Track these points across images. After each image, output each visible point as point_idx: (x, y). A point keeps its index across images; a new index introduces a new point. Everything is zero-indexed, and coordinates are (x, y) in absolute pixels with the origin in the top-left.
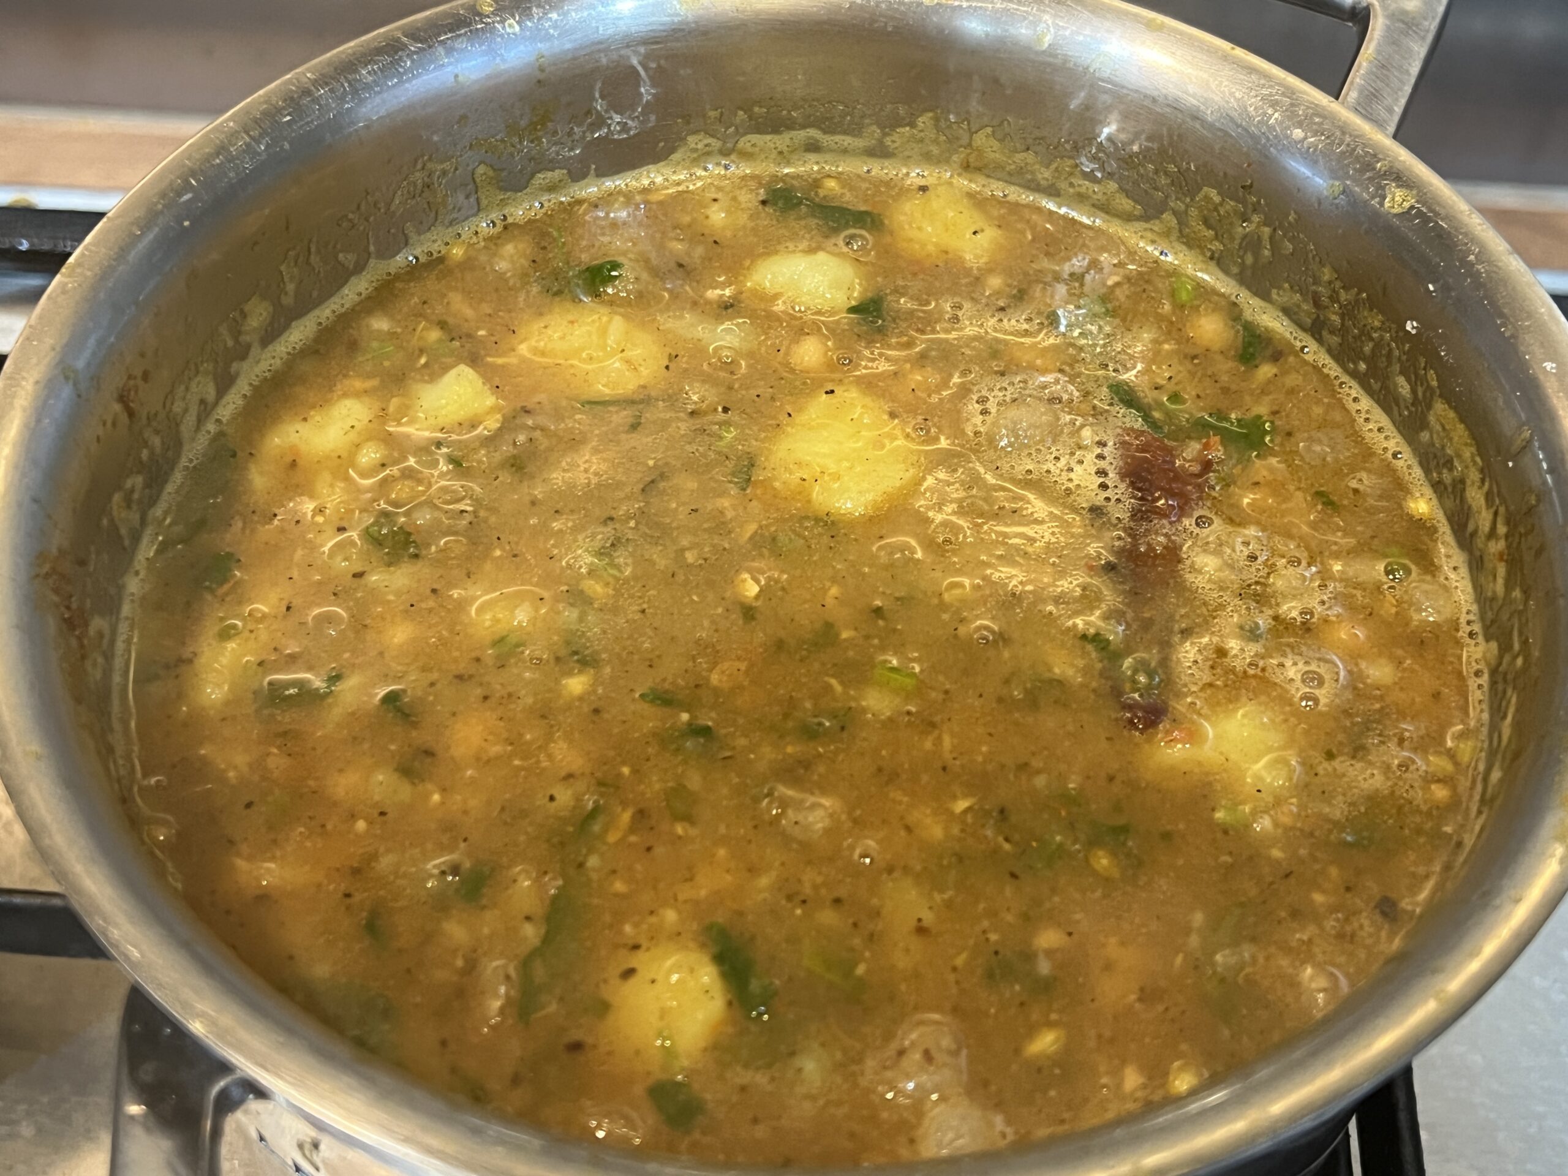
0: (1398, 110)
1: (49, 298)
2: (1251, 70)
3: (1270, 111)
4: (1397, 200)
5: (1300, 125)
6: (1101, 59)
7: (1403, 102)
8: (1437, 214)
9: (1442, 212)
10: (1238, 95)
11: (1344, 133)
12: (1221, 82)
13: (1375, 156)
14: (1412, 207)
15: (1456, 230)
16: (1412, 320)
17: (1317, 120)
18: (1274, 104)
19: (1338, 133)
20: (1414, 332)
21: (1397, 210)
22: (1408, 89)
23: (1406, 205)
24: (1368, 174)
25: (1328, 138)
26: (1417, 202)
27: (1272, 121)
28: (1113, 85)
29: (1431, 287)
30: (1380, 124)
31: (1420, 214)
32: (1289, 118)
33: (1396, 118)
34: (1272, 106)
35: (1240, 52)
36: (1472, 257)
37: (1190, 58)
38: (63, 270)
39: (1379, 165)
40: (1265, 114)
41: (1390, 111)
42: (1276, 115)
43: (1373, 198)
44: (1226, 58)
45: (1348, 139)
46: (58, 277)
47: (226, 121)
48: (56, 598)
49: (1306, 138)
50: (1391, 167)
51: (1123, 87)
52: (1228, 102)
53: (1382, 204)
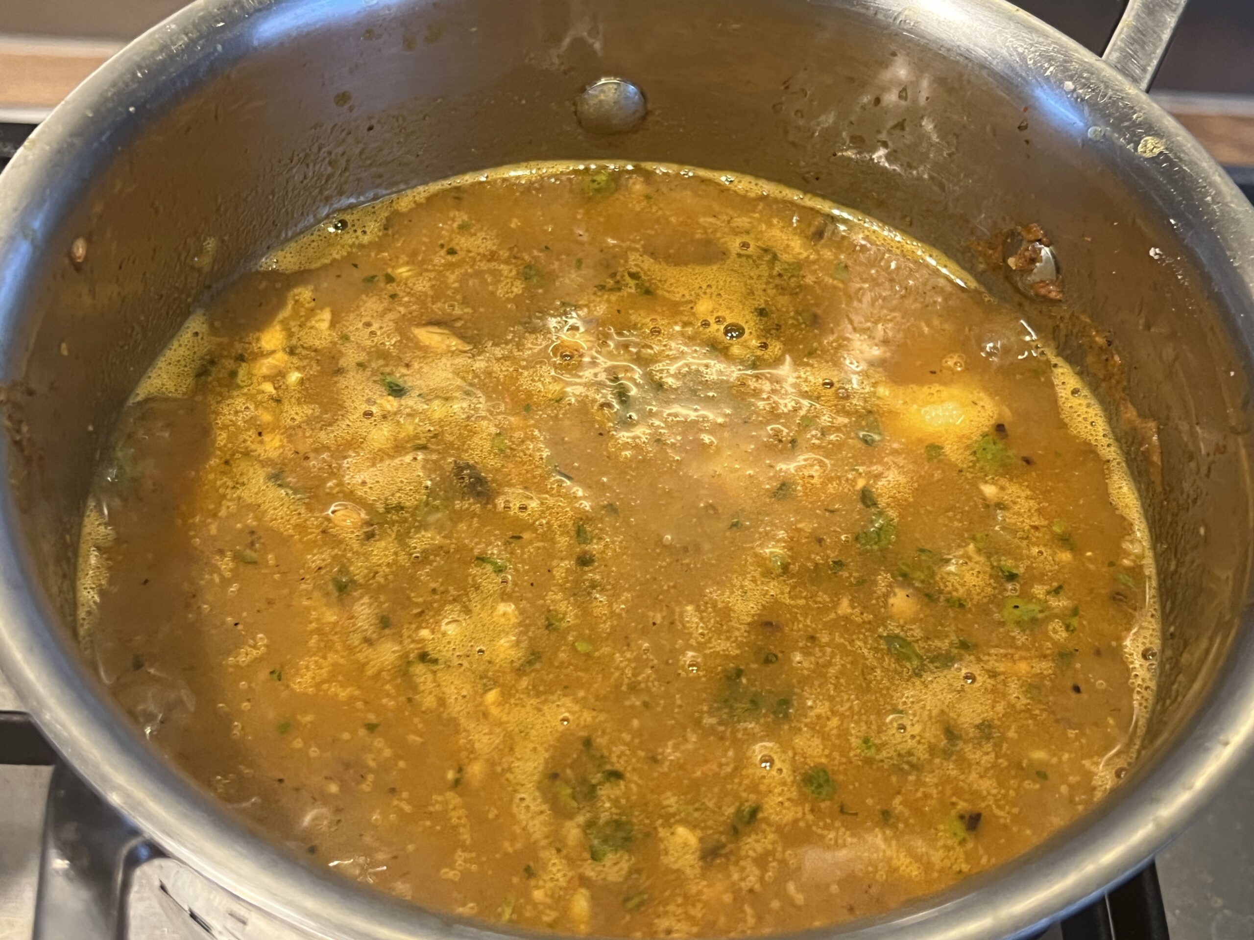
0: (1151, 69)
1: (13, 167)
2: (1032, 29)
3: (1046, 65)
4: (1149, 147)
5: (1071, 78)
6: (906, 12)
7: (1155, 62)
8: (1181, 160)
9: (1186, 158)
10: (1020, 50)
11: (1107, 87)
12: (1007, 38)
13: (1132, 108)
14: (1161, 153)
15: (1197, 174)
16: (1156, 247)
17: (1085, 75)
18: (1050, 60)
19: (1102, 86)
20: (1156, 257)
21: (1148, 155)
22: (1160, 52)
23: (1157, 151)
24: (1126, 124)
25: (1093, 90)
26: (1166, 149)
27: (1048, 73)
28: (916, 35)
29: (1172, 221)
30: (1135, 80)
31: (1167, 159)
32: (1063, 71)
33: (1148, 76)
34: (1049, 61)
35: (1023, 14)
36: (1209, 199)
37: (981, 17)
38: (26, 143)
39: (1135, 116)
40: (1042, 66)
41: (1144, 70)
42: (1051, 69)
43: (1128, 144)
44: (1011, 18)
45: (1110, 93)
46: (21, 150)
47: (169, 24)
48: (8, 423)
49: (1075, 90)
50: (1145, 119)
51: (924, 37)
52: (1011, 55)
53: (1136, 149)
